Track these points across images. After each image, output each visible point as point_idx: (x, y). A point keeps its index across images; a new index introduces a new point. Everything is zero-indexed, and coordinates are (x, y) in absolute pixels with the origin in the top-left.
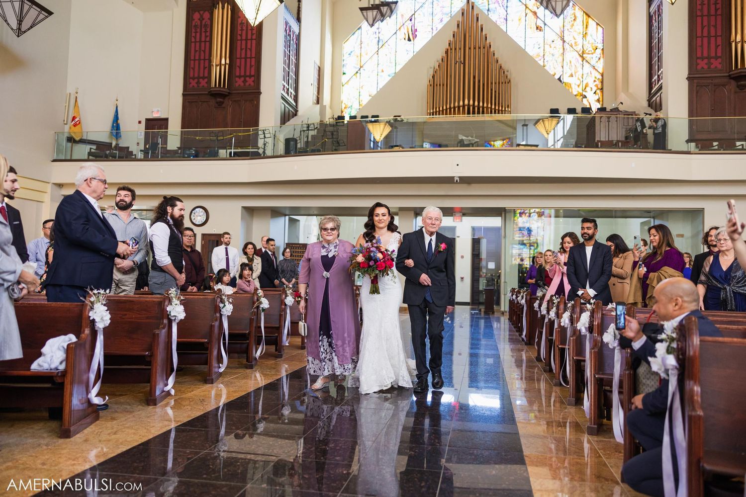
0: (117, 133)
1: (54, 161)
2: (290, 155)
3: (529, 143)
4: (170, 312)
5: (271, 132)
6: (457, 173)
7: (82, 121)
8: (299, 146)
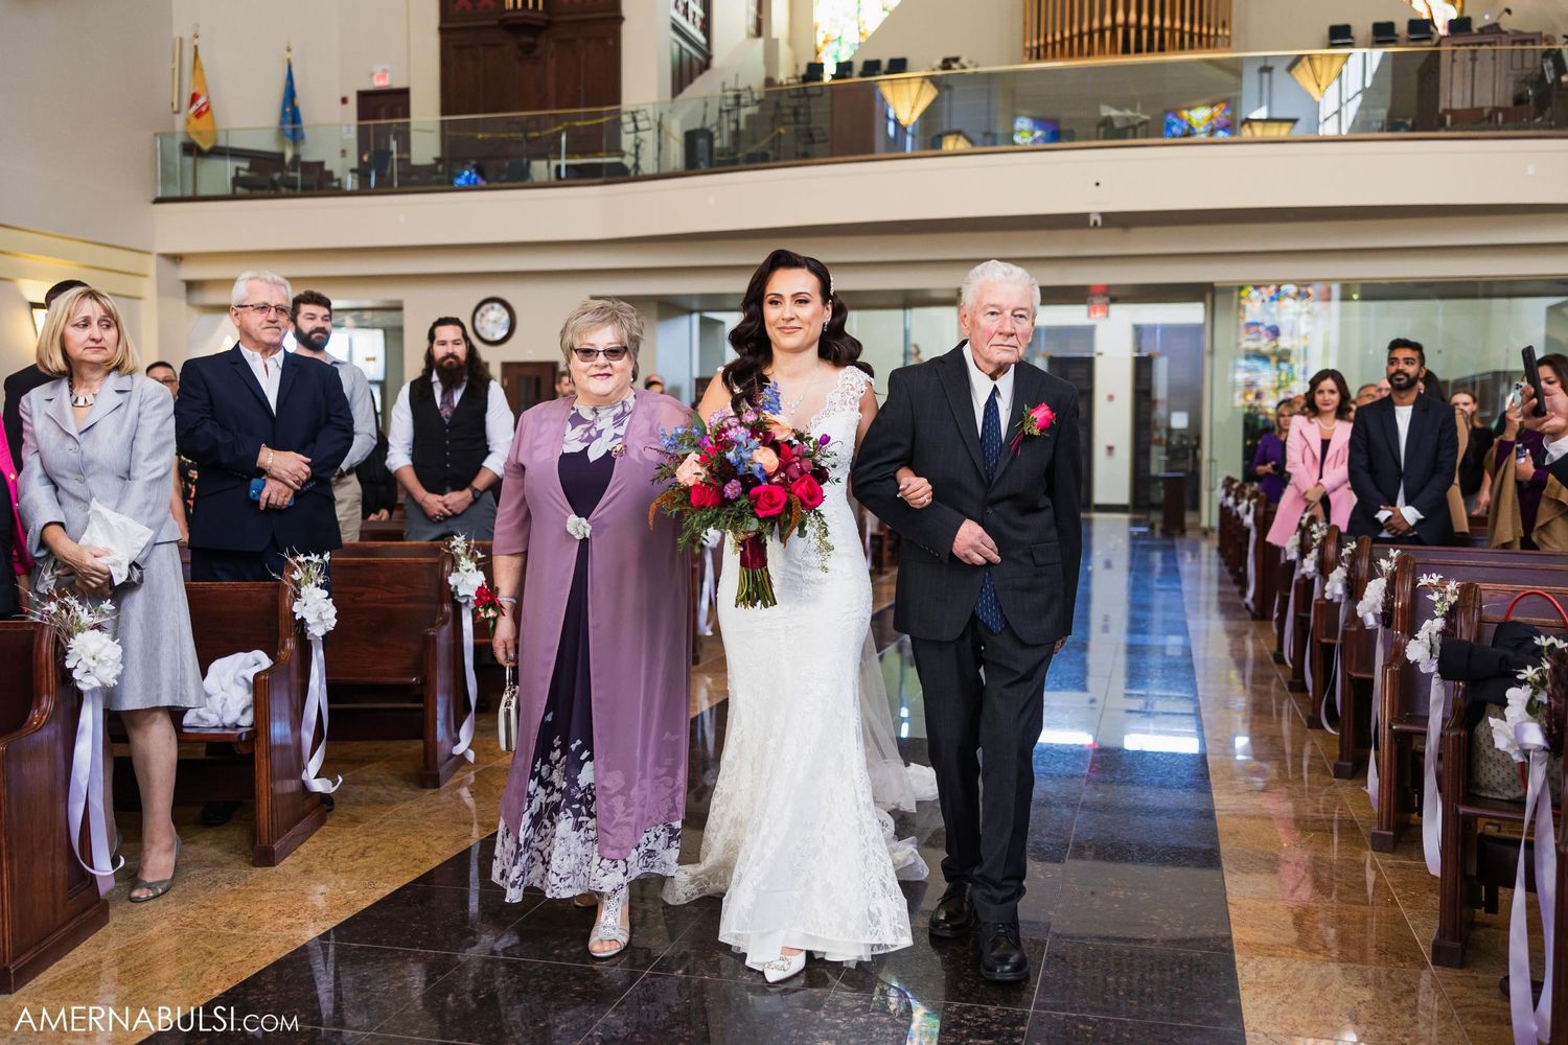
0: (294, 131)
1: (158, 201)
2: (697, 171)
3: (1277, 114)
4: (456, 587)
5: (651, 115)
6: (1095, 204)
7: (214, 106)
8: (717, 144)
